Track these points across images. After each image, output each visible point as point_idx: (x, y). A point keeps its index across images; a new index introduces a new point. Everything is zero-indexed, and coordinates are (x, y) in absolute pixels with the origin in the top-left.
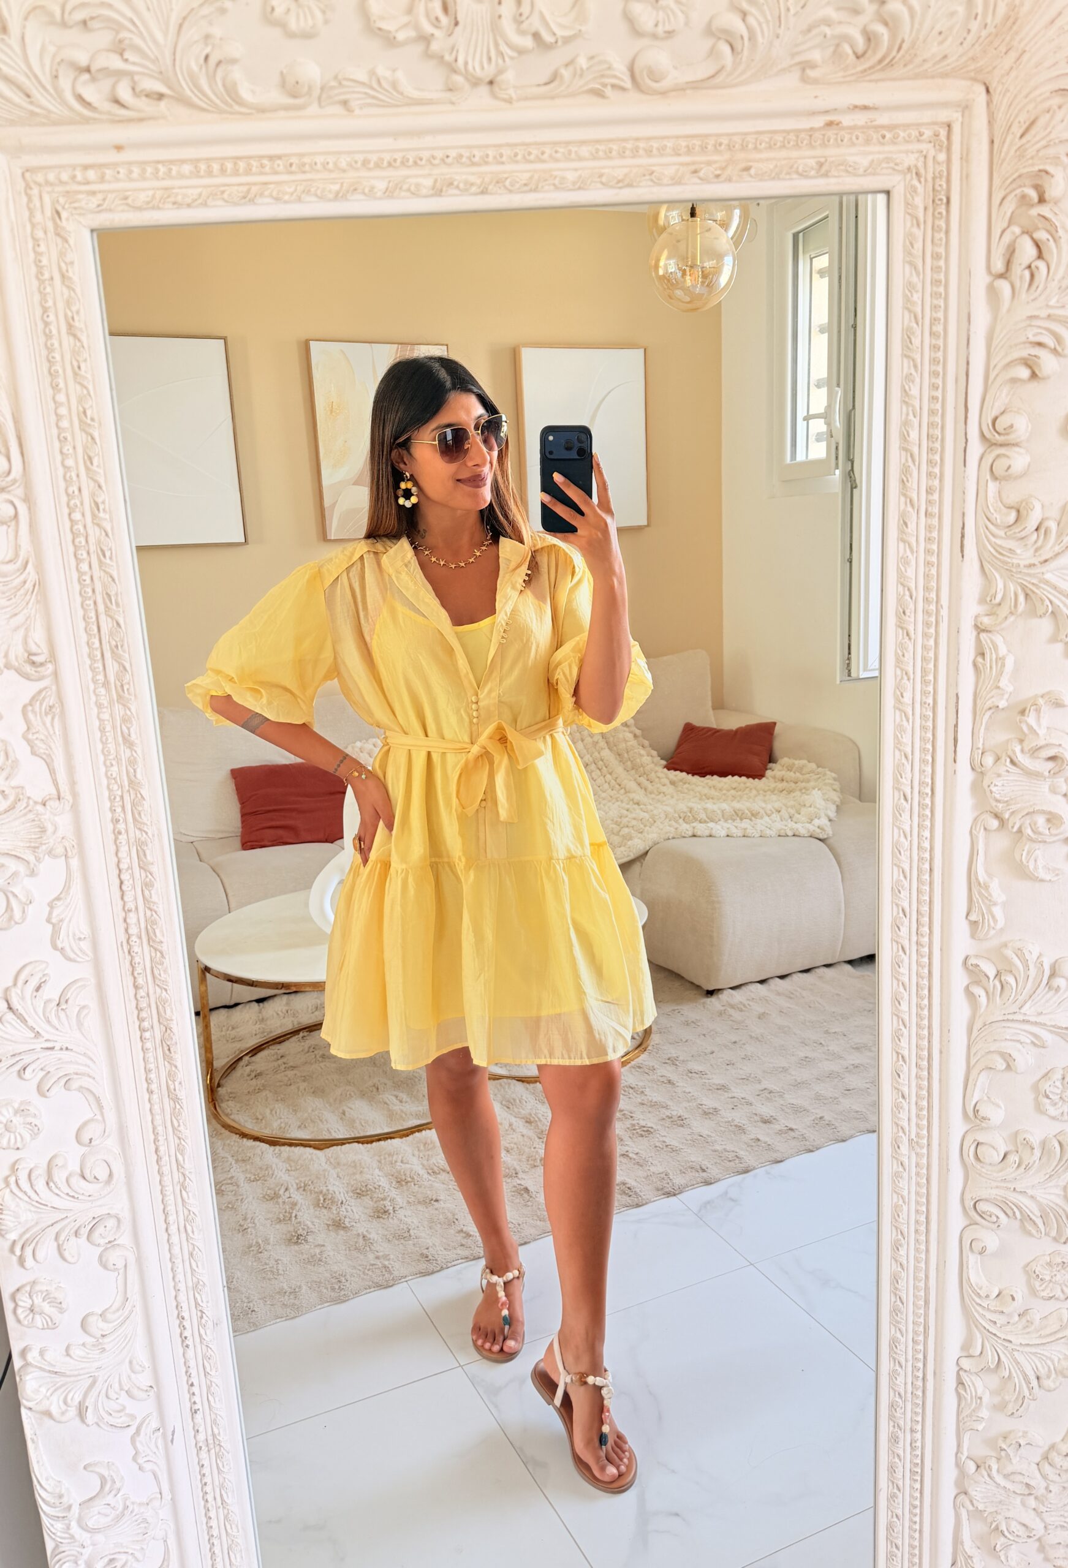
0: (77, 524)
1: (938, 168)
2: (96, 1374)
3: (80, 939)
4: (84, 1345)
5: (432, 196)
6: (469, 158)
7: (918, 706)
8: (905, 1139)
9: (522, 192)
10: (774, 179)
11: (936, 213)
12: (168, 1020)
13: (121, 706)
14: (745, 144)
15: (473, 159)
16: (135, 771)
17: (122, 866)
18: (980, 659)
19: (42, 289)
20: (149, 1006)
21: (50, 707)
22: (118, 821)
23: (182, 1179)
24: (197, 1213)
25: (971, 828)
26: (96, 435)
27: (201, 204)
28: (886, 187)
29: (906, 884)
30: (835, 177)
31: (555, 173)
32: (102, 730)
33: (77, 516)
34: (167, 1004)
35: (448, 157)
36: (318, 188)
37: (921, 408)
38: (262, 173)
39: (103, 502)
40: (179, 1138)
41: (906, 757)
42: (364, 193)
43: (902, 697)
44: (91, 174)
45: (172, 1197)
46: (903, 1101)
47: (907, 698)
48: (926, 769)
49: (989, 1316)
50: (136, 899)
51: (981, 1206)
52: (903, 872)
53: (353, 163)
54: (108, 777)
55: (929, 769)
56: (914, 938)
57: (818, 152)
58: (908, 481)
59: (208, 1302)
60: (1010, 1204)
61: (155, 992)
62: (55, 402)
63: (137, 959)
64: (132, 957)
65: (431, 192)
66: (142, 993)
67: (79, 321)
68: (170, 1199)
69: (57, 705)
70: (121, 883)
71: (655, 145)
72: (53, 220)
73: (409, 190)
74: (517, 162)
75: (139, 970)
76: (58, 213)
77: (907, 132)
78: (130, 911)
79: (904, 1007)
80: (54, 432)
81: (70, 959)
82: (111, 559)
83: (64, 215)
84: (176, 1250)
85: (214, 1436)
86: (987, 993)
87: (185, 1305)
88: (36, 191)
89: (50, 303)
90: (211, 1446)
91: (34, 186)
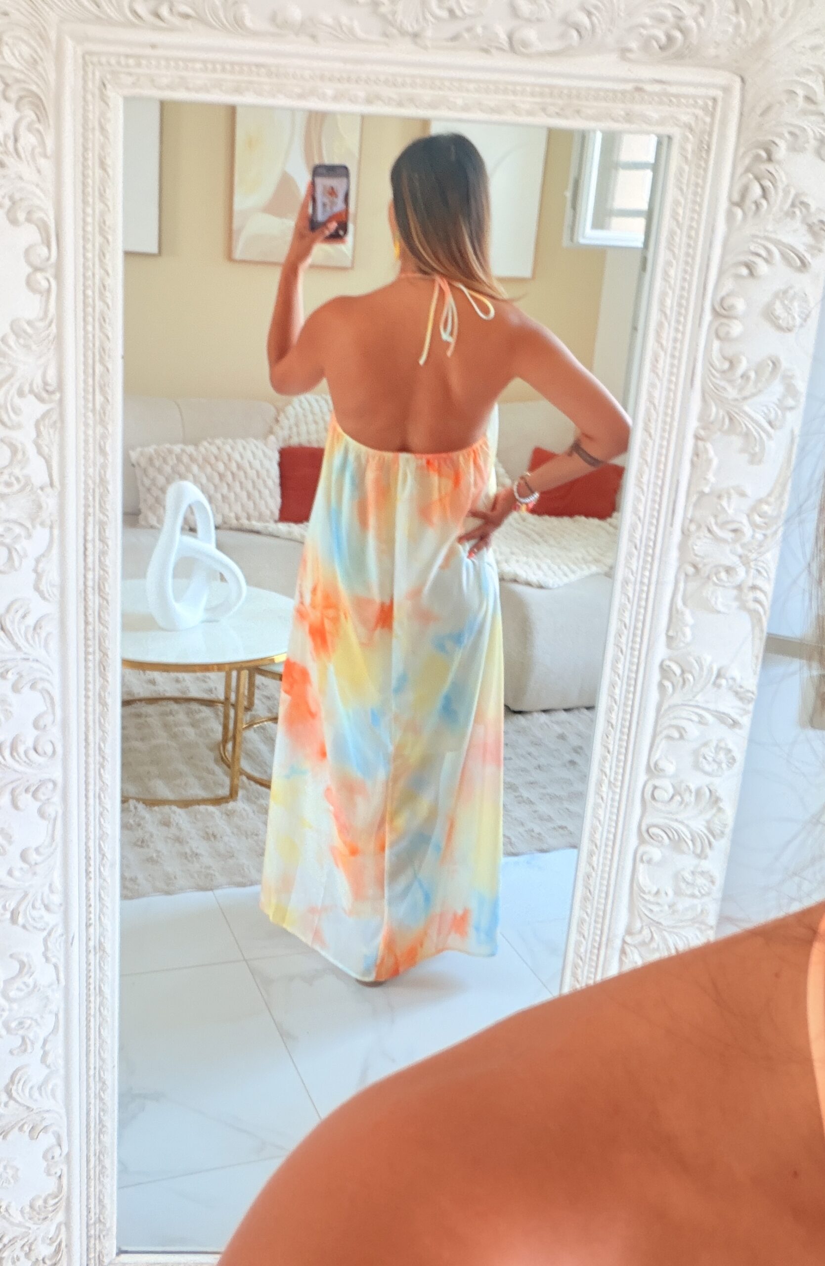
0: (88, 298)
1: (705, 127)
2: (28, 890)
3: (53, 584)
4: (21, 869)
5: (365, 103)
6: (393, 82)
7: (651, 486)
8: (606, 781)
11: (700, 157)
12: (106, 648)
13: (101, 427)
14: (579, 95)
15: (395, 83)
16: (105, 473)
18: (695, 459)
19: (86, 135)
20: (94, 637)
21: (55, 423)
22: (88, 506)
23: (101, 760)
24: (109, 784)
25: (677, 572)
27: (205, 89)
28: (670, 135)
29: (630, 607)
30: (636, 123)
31: (448, 98)
32: (86, 441)
33: (89, 293)
35: (379, 79)
36: (288, 89)
37: (675, 285)
38: (250, 75)
39: (109, 285)
40: (103, 731)
41: (640, 520)
42: (318, 96)
44: (130, 61)
45: (93, 773)
46: (609, 755)
47: (645, 479)
49: (649, 905)
50: (94, 561)
51: (653, 831)
52: (629, 598)
53: (315, 77)
54: (86, 474)
55: (653, 529)
56: (630, 644)
57: (628, 106)
58: (661, 332)
59: (108, 848)
60: (673, 830)
61: (100, 628)
62: (84, 214)
63: (90, 604)
64: (86, 602)
65: (363, 101)
66: (90, 627)
67: (109, 160)
68: (91, 774)
69: (59, 420)
70: (86, 549)
71: (520, 88)
72: (100, 89)
73: (349, 98)
74: (425, 88)
75: (90, 611)
76: (104, 84)
77: (687, 100)
79: (617, 691)
80: (80, 233)
81: (44, 598)
82: (109, 324)
83: (109, 86)
84: (91, 809)
85: (100, 943)
86: (673, 686)
87: (92, 849)
88: (90, 68)
89: (90, 145)
90: (98, 950)
91: (90, 65)
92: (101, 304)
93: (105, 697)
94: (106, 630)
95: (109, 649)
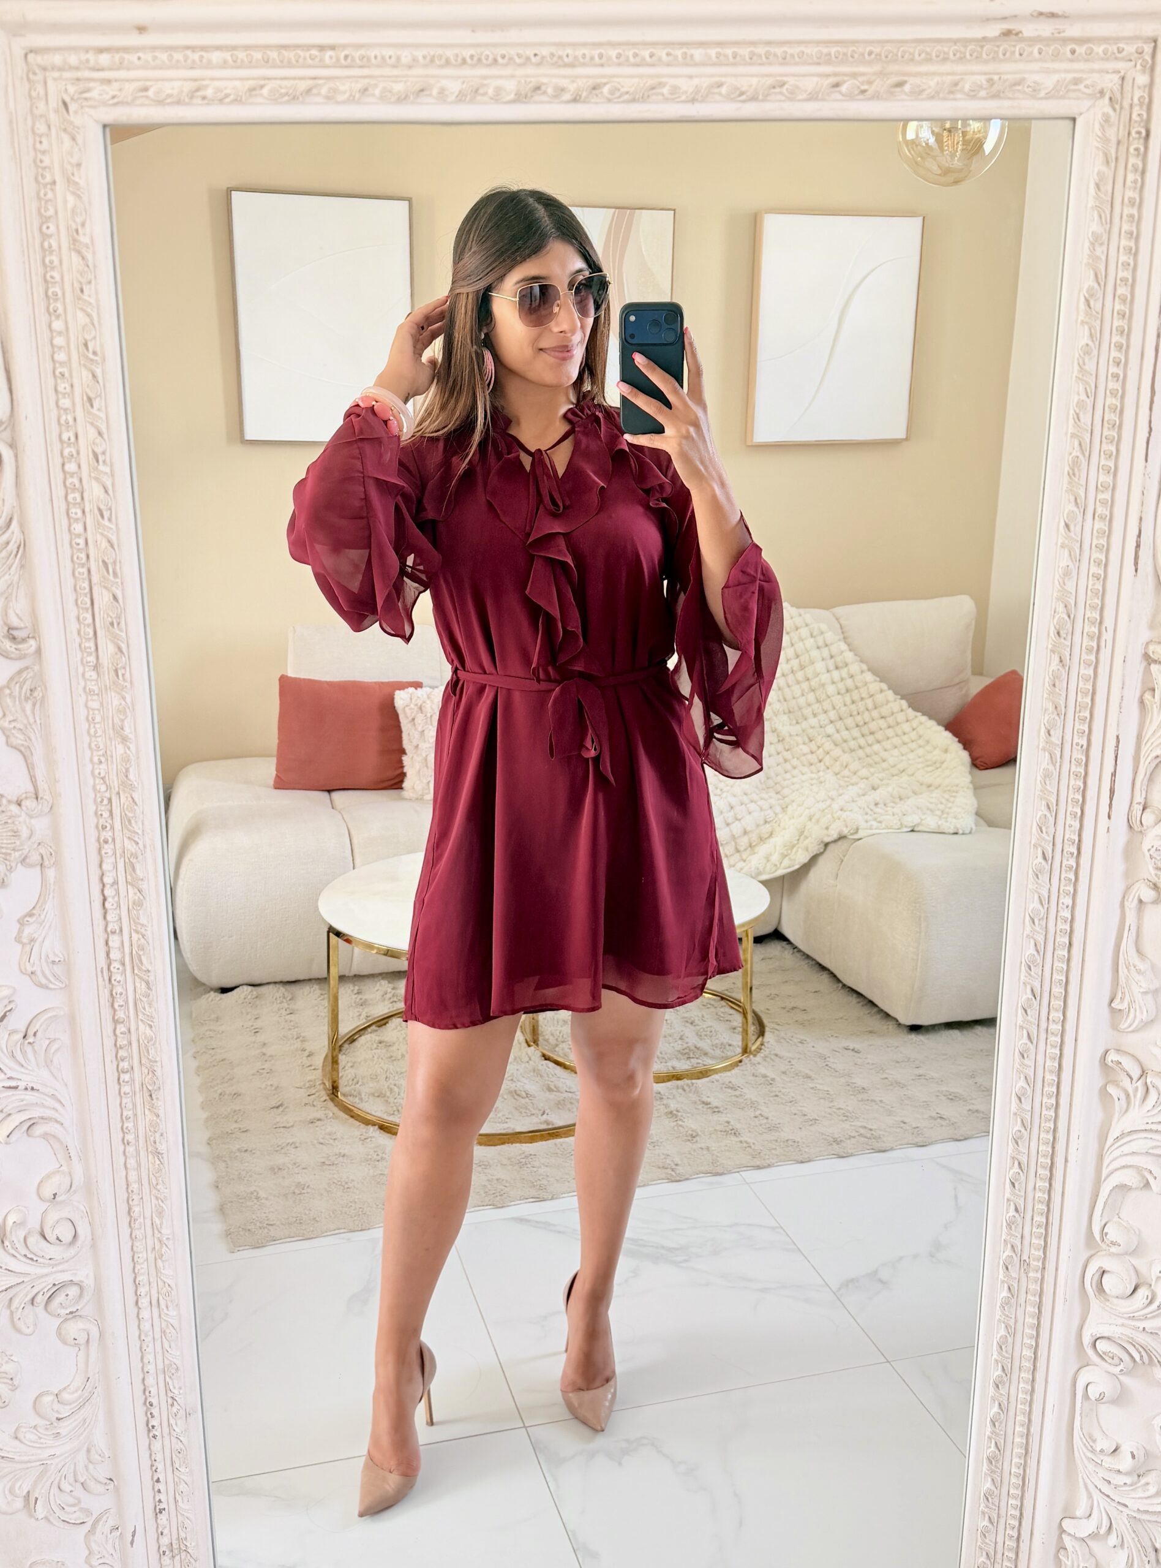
0: (72, 477)
1: (1138, 94)
2: (48, 1462)
3: (53, 962)
4: (35, 1427)
5: (513, 101)
6: (560, 57)
7: (1067, 747)
8: (1016, 1260)
9: (623, 102)
10: (931, 98)
11: (1131, 150)
12: (151, 1061)
13: (113, 694)
14: (900, 54)
15: (566, 59)
16: (127, 770)
17: (106, 880)
18: (1148, 696)
19: (42, 195)
20: (130, 1043)
21: (31, 690)
22: (104, 828)
23: (157, 1245)
24: (173, 1286)
25: (1124, 897)
26: (99, 372)
27: (236, 100)
28: (1073, 116)
29: (1039, 960)
30: (1010, 98)
31: (664, 80)
32: (90, 721)
33: (71, 467)
34: (152, 1043)
35: (535, 55)
36: (376, 86)
37: (1096, 387)
38: (310, 66)
39: (104, 453)
40: (157, 1198)
41: (1049, 808)
42: (430, 95)
43: (1049, 735)
44: (104, 59)
45: (145, 1266)
46: (1017, 1215)
47: (1056, 739)
48: (1072, 823)
49: (1102, 1473)
50: (120, 919)
51: (1101, 1346)
52: (1036, 945)
53: (421, 59)
54: (94, 777)
55: (1075, 824)
56: (1043, 1025)
57: (990, 67)
58: (1074, 474)
59: (180, 1388)
60: (1137, 1346)
61: (137, 1029)
62: (51, 330)
63: (118, 989)
64: (113, 985)
65: (512, 96)
66: (121, 1028)
67: (84, 235)
68: (142, 1268)
69: (39, 689)
70: (105, 899)
71: (790, 51)
72: (57, 111)
73: (485, 94)
74: (619, 65)
75: (120, 1002)
76: (65, 104)
77: (1102, 48)
78: (113, 933)
79: (1027, 1106)
80: (49, 366)
81: (41, 986)
82: (110, 520)
83: (72, 107)
84: (146, 1326)
85: (178, 1539)
86: (1128, 1096)
87: (154, 1391)
88: (40, 76)
89: (51, 212)
90: (176, 1552)
91: (37, 71)
92: (95, 484)
93: (155, 1143)
94: (148, 1031)
95: (156, 1062)
